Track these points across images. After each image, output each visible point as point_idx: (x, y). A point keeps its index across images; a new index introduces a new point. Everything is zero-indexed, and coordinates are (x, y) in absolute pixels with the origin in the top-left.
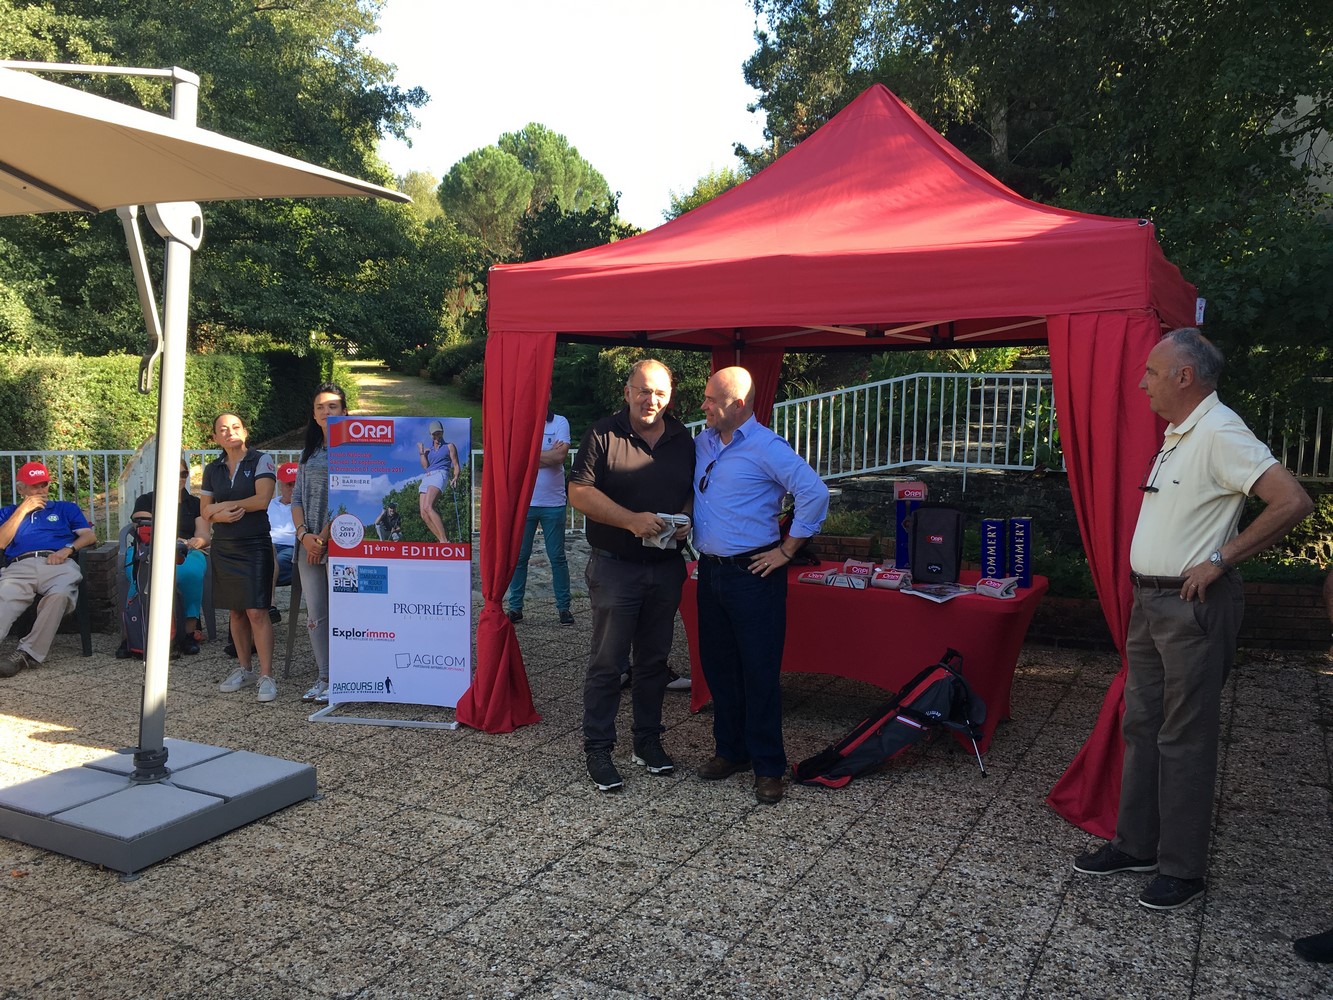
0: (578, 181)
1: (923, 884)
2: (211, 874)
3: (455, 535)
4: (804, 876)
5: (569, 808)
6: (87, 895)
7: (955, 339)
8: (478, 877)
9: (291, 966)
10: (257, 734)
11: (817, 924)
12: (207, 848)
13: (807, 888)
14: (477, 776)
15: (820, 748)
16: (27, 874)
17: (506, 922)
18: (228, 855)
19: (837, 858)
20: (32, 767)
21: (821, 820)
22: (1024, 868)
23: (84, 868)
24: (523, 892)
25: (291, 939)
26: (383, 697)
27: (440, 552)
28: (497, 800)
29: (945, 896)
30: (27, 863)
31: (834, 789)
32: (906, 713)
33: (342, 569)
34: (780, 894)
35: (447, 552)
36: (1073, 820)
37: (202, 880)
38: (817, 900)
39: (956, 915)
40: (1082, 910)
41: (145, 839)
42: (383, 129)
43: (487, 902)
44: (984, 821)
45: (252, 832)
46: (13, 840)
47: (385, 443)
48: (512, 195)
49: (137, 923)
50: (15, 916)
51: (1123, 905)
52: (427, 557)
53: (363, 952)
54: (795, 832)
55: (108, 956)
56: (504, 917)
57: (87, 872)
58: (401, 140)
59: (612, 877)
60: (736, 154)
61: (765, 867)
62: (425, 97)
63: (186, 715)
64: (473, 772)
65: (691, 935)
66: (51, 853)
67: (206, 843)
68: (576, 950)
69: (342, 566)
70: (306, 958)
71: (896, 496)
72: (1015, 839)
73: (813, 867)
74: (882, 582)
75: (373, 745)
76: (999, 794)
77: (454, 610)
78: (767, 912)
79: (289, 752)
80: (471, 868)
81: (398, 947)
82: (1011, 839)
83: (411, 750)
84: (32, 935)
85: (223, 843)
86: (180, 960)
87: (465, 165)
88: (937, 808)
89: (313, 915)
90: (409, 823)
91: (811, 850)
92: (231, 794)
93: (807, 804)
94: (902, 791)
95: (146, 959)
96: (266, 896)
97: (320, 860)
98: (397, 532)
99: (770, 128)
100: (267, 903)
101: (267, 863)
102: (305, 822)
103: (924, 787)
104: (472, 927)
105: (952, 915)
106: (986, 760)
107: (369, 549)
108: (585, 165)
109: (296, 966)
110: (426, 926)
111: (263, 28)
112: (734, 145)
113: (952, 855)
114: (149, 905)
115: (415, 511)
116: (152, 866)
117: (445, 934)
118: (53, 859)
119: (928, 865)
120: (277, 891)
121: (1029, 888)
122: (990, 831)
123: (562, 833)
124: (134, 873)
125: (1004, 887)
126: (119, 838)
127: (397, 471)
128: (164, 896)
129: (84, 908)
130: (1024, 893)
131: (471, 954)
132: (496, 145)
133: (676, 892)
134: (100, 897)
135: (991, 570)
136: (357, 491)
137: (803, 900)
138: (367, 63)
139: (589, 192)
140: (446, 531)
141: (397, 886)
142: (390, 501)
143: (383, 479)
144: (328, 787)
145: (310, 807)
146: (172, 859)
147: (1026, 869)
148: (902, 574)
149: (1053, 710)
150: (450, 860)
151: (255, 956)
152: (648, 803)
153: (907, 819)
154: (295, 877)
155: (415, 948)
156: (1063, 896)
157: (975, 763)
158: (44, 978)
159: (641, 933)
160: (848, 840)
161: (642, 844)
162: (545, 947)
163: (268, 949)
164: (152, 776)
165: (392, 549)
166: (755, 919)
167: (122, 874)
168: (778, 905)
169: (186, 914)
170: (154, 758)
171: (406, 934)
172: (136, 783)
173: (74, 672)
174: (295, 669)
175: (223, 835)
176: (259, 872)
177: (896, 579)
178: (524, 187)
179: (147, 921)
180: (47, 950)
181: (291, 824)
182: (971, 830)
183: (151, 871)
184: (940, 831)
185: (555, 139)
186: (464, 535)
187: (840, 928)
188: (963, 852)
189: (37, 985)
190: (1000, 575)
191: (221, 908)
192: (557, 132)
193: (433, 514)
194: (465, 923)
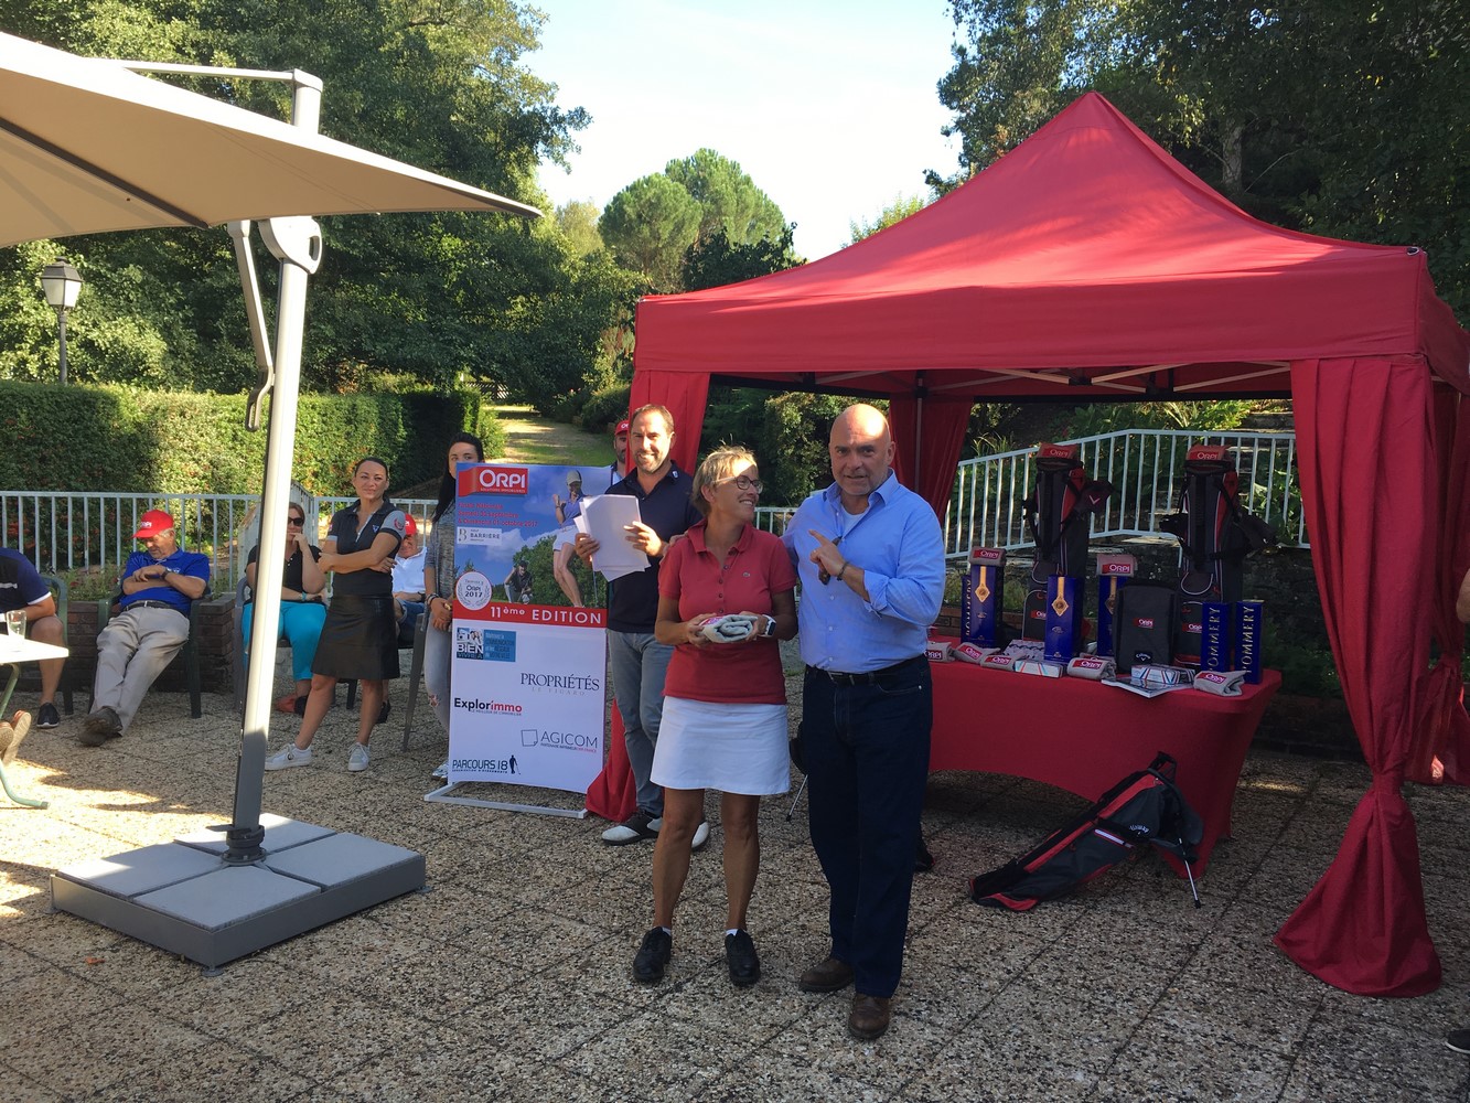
0: (751, 212)
1: (1121, 1035)
2: (301, 973)
3: (590, 599)
4: (976, 1017)
5: (705, 917)
6: (164, 990)
7: (1175, 389)
8: (597, 994)
9: (378, 1088)
10: (367, 814)
11: (990, 1078)
12: (300, 942)
13: (979, 1033)
14: (604, 874)
15: (1002, 862)
16: (103, 962)
17: (625, 1051)
18: (322, 951)
19: (1018, 996)
20: (123, 839)
21: (999, 949)
22: (1246, 1022)
23: (165, 957)
24: (647, 1015)
25: (381, 1056)
26: (506, 777)
27: (573, 618)
28: (625, 904)
29: (1147, 1052)
30: (104, 950)
31: (1017, 912)
32: (1105, 826)
33: (466, 633)
34: (948, 1038)
35: (581, 618)
36: (1306, 966)
37: (291, 980)
38: (991, 1047)
39: (1160, 1077)
40: (1317, 1080)
41: (229, 930)
42: (540, 153)
43: (605, 1025)
44: (1197, 961)
45: (351, 926)
46: (92, 922)
47: (518, 494)
48: (679, 227)
49: (214, 1026)
50: (83, 1010)
51: (1368, 1076)
52: (559, 623)
53: (461, 1077)
54: (968, 961)
55: (179, 1063)
56: (623, 1044)
57: (167, 963)
58: (559, 166)
59: (750, 1004)
60: (928, 182)
61: (930, 1003)
62: (586, 119)
63: (293, 788)
64: (600, 868)
65: (837, 1080)
66: (131, 939)
67: (299, 936)
68: (703, 1090)
69: (467, 630)
70: (396, 1080)
71: (1099, 570)
72: (1234, 985)
73: (988, 1005)
74: (1079, 671)
75: (492, 832)
76: (1216, 928)
77: (587, 683)
78: (932, 1058)
79: (400, 835)
80: (590, 983)
81: (500, 1073)
82: (1229, 985)
83: (534, 840)
84: (100, 1032)
85: (318, 937)
86: (257, 1072)
87: (628, 194)
88: (1140, 942)
89: (409, 1028)
90: (524, 925)
91: (985, 986)
92: (329, 883)
93: (983, 929)
94: (1098, 919)
95: (220, 1070)
96: (358, 1003)
97: (422, 963)
98: (528, 594)
99: (966, 154)
100: (359, 1011)
101: (364, 963)
102: (410, 918)
103: (1125, 915)
104: (586, 1054)
105: (1155, 1076)
106: (1200, 885)
107: (496, 611)
108: (759, 195)
109: (384, 1088)
110: (534, 1049)
111: (418, 44)
112: (925, 172)
113: (1157, 1001)
114: (230, 1005)
115: (548, 570)
116: (238, 960)
117: (554, 1061)
118: (133, 946)
119: (1128, 1012)
120: (371, 997)
121: (1251, 1047)
122: (1204, 974)
123: (695, 947)
124: (218, 967)
125: (1220, 1044)
126: (203, 927)
127: (529, 525)
128: (247, 996)
129: (160, 1005)
130: (1244, 1054)
131: (582, 1087)
132: (663, 172)
133: (824, 1027)
134: (178, 993)
135: (1214, 662)
136: (486, 546)
137: (974, 1046)
138: (525, 82)
139: (762, 225)
140: (582, 594)
141: (505, 1000)
142: (521, 558)
143: (515, 533)
144: (438, 878)
145: (419, 902)
146: (261, 952)
147: (1247, 1024)
148: (1104, 663)
149: (1283, 829)
150: (568, 971)
151: (340, 1073)
152: (797, 917)
153: (1103, 954)
154: (393, 982)
155: (519, 1075)
156: (1291, 1060)
157: (1187, 890)
158: (106, 1085)
159: (781, 1074)
160: (1032, 975)
161: (787, 966)
162: (667, 1084)
163: (355, 1065)
164: (246, 857)
165: (522, 612)
166: (916, 1067)
167: (204, 968)
168: (945, 1050)
169: (269, 1018)
170: (248, 837)
171: (511, 1057)
172: (228, 863)
173: (180, 735)
174: (415, 741)
175: (319, 928)
176: (353, 974)
177: (1096, 668)
178: (692, 218)
179: (225, 1025)
180: (113, 1052)
181: (394, 919)
182: (1181, 970)
183: (236, 965)
184: (1142, 970)
185: (727, 167)
186: (601, 600)
187: (1019, 1085)
188: (1170, 998)
189: (97, 1093)
190: (1223, 667)
191: (308, 1013)
192: (730, 158)
193: (567, 575)
194: (578, 1048)
